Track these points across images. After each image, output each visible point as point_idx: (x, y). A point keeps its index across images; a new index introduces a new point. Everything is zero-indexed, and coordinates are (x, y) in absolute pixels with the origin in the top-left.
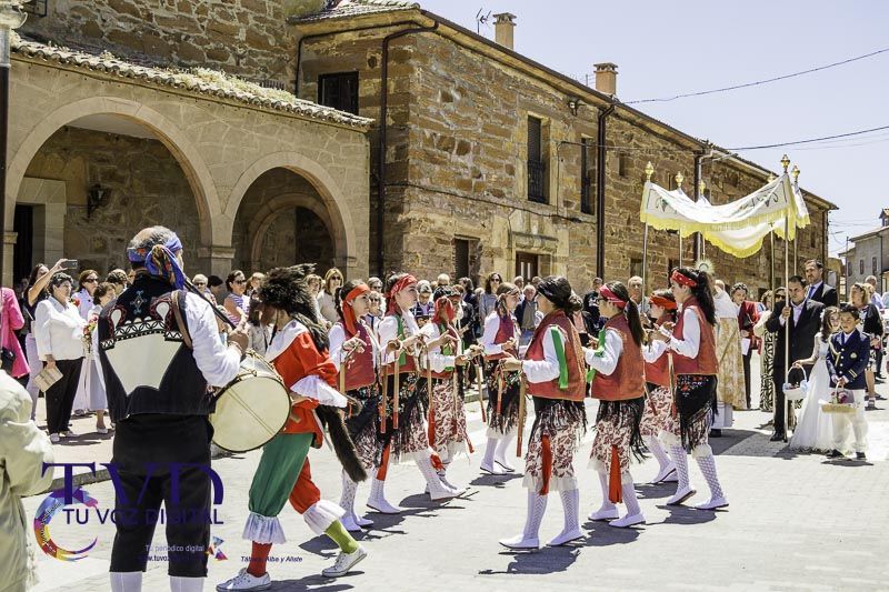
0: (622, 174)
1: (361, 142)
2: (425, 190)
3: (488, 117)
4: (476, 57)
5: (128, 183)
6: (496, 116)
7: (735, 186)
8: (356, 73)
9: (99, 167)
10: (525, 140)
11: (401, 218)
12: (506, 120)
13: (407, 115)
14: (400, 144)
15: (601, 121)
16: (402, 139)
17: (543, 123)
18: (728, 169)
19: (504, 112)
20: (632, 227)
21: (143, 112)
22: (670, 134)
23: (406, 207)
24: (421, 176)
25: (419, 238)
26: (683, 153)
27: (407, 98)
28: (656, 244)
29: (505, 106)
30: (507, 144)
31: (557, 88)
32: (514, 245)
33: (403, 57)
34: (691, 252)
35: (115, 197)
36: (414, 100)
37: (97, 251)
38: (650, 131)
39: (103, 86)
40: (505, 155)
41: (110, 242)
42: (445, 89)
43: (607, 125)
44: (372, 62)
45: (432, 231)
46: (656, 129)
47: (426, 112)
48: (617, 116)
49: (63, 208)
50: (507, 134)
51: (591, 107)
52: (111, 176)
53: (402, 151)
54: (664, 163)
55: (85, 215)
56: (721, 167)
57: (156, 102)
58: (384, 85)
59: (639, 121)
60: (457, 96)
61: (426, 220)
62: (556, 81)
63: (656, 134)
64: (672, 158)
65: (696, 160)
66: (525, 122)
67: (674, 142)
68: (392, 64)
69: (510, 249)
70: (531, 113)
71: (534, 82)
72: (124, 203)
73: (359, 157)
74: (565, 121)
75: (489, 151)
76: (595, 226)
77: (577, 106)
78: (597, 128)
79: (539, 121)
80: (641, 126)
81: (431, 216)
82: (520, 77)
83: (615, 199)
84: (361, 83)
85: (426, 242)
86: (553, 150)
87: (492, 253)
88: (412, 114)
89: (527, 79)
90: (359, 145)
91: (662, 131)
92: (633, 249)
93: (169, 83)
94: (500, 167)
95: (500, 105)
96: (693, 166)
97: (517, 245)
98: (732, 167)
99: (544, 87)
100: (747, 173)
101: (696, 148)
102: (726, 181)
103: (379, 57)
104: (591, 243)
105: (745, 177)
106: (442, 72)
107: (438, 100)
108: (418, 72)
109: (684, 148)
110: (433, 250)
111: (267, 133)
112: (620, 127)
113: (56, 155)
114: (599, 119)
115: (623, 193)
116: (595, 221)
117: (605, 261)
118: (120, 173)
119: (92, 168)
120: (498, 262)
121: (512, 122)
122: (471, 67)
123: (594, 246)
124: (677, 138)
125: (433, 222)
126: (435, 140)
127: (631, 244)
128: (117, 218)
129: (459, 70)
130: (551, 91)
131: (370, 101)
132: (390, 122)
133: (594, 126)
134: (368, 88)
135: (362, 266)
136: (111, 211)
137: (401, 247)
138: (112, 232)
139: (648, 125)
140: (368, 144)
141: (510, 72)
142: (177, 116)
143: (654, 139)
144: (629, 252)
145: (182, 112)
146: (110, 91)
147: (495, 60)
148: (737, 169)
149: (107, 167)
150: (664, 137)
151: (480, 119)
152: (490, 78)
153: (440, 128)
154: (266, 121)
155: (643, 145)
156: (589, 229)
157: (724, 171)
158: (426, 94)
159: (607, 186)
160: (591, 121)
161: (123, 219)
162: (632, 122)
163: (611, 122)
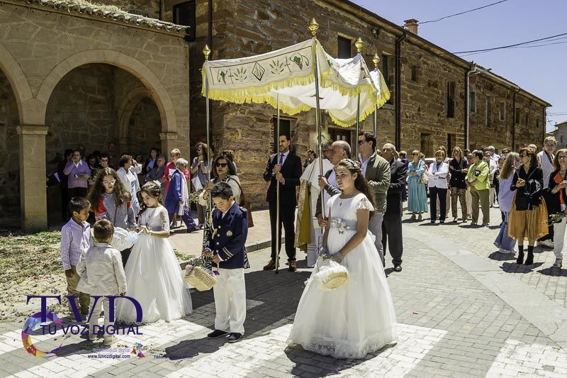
0: (414, 79)
1: (180, 44)
7: (491, 90)
11: (223, 103)
13: (225, 27)
14: (221, 48)
15: (397, 44)
16: (222, 44)
17: (352, 42)
18: (487, 81)
20: (421, 113)
22: (448, 56)
25: (238, 118)
26: (457, 69)
27: (225, 13)
28: (439, 124)
31: (362, 19)
32: (326, 123)
34: (463, 129)
36: (232, 15)
38: (433, 53)
42: (262, 10)
43: (402, 47)
45: (251, 113)
47: (243, 25)
48: (409, 41)
51: (390, 35)
54: (444, 74)
56: (483, 78)
58: (211, 6)
59: (426, 46)
60: (274, 16)
61: (246, 104)
62: (360, 14)
63: (438, 56)
64: (449, 71)
65: (466, 76)
66: (335, 40)
67: (450, 61)
69: (323, 126)
70: (342, 35)
71: (342, 13)
73: (178, 56)
74: (369, 41)
76: (394, 112)
77: (378, 32)
78: (395, 49)
79: (350, 41)
80: (427, 50)
82: (330, 8)
83: (409, 95)
85: (245, 121)
87: (308, 129)
89: (337, 10)
90: (177, 47)
92: (422, 127)
96: (463, 77)
97: (329, 124)
98: (489, 79)
99: (351, 17)
100: (498, 83)
101: (465, 66)
102: (486, 87)
104: (391, 122)
105: (497, 86)
107: (255, 18)
109: (457, 65)
110: (253, 126)
111: (82, 34)
112: (413, 49)
114: (396, 41)
115: (414, 92)
116: (394, 108)
117: (402, 135)
121: (325, 39)
123: (393, 124)
124: (452, 58)
126: (252, 46)
127: (421, 123)
130: (357, 20)
131: (203, 19)
132: (215, 32)
133: (392, 47)
135: (183, 139)
137: (222, 125)
139: (432, 49)
141: (321, 4)
143: (437, 59)
144: (419, 129)
148: (492, 81)
150: (444, 58)
151: (294, 35)
152: (304, 7)
153: (258, 38)
155: (429, 62)
156: (389, 113)
157: (484, 81)
158: (241, 11)
159: (402, 86)
160: (390, 43)
162: (420, 47)
163: (404, 46)
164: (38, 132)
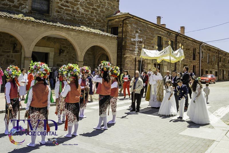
2: (131, 50)
3: (147, 36)
4: (144, 24)
5: (69, 48)
6: (149, 36)
7: (210, 51)
8: (118, 27)
9: (62, 45)
10: (157, 41)
11: (125, 56)
12: (152, 36)
13: (126, 35)
15: (176, 37)
16: (126, 40)
17: (162, 37)
19: (151, 35)
21: (63, 34)
22: (193, 40)
23: (126, 54)
24: (130, 48)
25: (129, 60)
26: (197, 44)
27: (127, 32)
28: (190, 62)
29: (152, 34)
30: (152, 41)
31: (165, 30)
32: (153, 62)
33: (126, 23)
34: (199, 64)
35: (66, 51)
36: (128, 32)
37: (61, 62)
38: (188, 39)
39: (54, 29)
40: (152, 44)
41: (64, 60)
42: (136, 30)
43: (178, 38)
44: (121, 25)
45: (132, 59)
46: (190, 39)
47: (131, 35)
48: (180, 36)
49: (53, 53)
50: (152, 39)
51: (174, 35)
52: (65, 47)
53: (125, 42)
54: (192, 46)
55: (59, 55)
56: (206, 47)
57: (66, 32)
58: (123, 29)
59: (185, 37)
60: (139, 32)
61: (131, 57)
62: (165, 29)
64: (194, 45)
65: (200, 45)
66: (157, 37)
67: (194, 42)
68: (124, 25)
69: (152, 63)
70: (159, 35)
71: (159, 29)
72: (68, 52)
73: (115, 44)
74: (167, 37)
75: (147, 43)
77: (170, 34)
79: (161, 37)
80: (186, 38)
81: (132, 56)
82: (156, 28)
84: (119, 29)
85: (131, 61)
86: (164, 43)
87: (148, 64)
88: (128, 35)
89: (157, 28)
90: (115, 41)
91: (191, 40)
92: (184, 63)
93: (69, 28)
94: (150, 46)
95: (150, 33)
96: (199, 47)
98: (209, 47)
99: (162, 30)
101: (200, 43)
102: (208, 50)
103: (122, 24)
105: (212, 49)
106: (136, 27)
107: (135, 32)
108: (129, 27)
109: (197, 43)
110: (133, 63)
111: (92, 38)
112: (181, 39)
113: (53, 43)
117: (177, 65)
118: (67, 47)
119: (60, 46)
120: (149, 65)
121: (154, 37)
122: (143, 26)
124: (195, 41)
125: (133, 57)
127: (184, 62)
128: (66, 56)
129: (140, 26)
130: (163, 31)
131: (120, 33)
132: (124, 37)
133: (174, 38)
134: (120, 30)
136: (64, 54)
137: (125, 62)
138: (65, 58)
139: (188, 38)
140: (117, 41)
141: (153, 27)
142: (71, 35)
143: (189, 41)
144: (183, 64)
145: (72, 34)
146: (55, 30)
147: (149, 24)
148: (210, 47)
149: (64, 45)
150: (192, 41)
151: (145, 36)
152: (148, 28)
153: (135, 38)
154: (92, 36)
155: (187, 42)
157: (207, 48)
158: (131, 31)
160: (174, 37)
161: (67, 56)
162: (184, 38)
164: (82, 63)
